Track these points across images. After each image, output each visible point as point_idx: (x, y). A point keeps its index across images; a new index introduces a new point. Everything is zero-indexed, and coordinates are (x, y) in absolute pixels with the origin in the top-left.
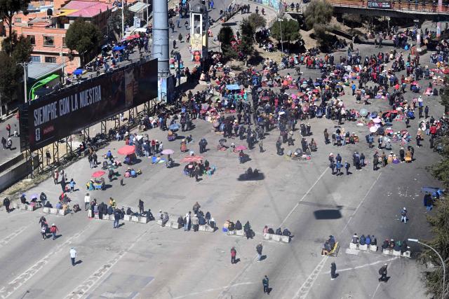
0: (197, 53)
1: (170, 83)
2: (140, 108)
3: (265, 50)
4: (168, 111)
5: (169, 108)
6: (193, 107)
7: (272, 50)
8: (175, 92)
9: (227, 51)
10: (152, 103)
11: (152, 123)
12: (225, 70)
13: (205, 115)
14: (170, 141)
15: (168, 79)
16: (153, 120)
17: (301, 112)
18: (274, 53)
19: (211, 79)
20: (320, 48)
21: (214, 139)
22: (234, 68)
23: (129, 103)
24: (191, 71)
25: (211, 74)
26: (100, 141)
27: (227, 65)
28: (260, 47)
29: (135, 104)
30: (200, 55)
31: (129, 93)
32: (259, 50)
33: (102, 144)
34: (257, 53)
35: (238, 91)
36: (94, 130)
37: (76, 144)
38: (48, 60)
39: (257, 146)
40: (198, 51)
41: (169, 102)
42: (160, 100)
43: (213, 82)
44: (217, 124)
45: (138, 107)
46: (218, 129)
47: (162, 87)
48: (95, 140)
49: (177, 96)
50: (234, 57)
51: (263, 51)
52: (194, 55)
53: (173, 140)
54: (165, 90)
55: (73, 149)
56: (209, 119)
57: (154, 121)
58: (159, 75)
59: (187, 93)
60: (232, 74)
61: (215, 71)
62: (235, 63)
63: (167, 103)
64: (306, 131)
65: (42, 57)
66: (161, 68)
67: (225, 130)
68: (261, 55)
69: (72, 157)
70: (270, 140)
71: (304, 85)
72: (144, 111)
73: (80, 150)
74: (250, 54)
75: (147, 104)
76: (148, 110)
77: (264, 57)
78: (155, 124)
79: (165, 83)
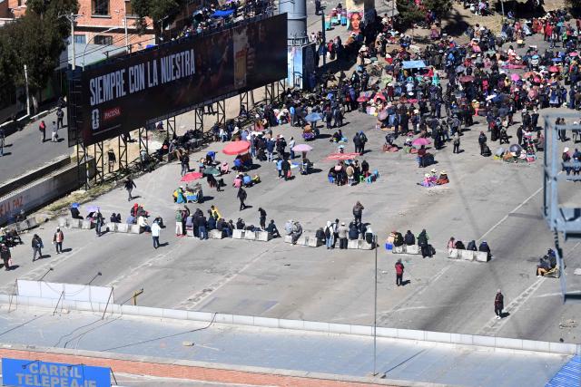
0: (356, 17)
1: (308, 57)
2: (259, 94)
3: (473, 12)
4: (304, 101)
5: (307, 96)
6: (345, 92)
7: (485, 13)
8: (314, 76)
9: (405, 10)
10: (278, 89)
11: (278, 117)
12: (402, 41)
13: (366, 105)
14: (308, 140)
15: (304, 50)
16: (279, 113)
17: (525, 99)
18: (489, 17)
19: (379, 56)
20: (571, 10)
21: (376, 138)
22: (418, 40)
23: (241, 83)
24: (344, 43)
25: (379, 47)
26: (193, 141)
27: (409, 34)
28: (466, 8)
29: (250, 86)
30: (360, 18)
31: (240, 71)
32: (463, 12)
33: (196, 145)
34: (458, 17)
35: (422, 71)
36: (184, 123)
37: (155, 145)
38: (98, 40)
39: (449, 146)
40: (358, 13)
41: (307, 88)
42: (291, 85)
43: (379, 60)
44: (383, 116)
45: (255, 91)
46: (386, 122)
47: (294, 62)
48: (186, 138)
49: (319, 80)
50: (419, 20)
51: (470, 14)
52: (351, 20)
53: (311, 139)
54: (300, 68)
55: (150, 153)
56: (372, 111)
57: (282, 114)
58: (289, 43)
59: (338, 75)
60: (415, 48)
61: (384, 43)
62: (420, 31)
63: (304, 90)
64: (530, 123)
65: (89, 36)
66: (292, 30)
67: (396, 124)
68: (466, 20)
70: (471, 137)
71: (534, 62)
72: (266, 100)
73: (161, 152)
74: (446, 18)
75: (270, 89)
76: (272, 99)
77: (471, 23)
78: (282, 118)
79: (300, 56)
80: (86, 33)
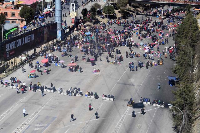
0: (73, 19)
1: (62, 32)
2: (50, 42)
4: (61, 44)
5: (62, 42)
6: (71, 42)
7: (103, 18)
8: (64, 36)
9: (85, 19)
10: (55, 40)
11: (55, 49)
12: (84, 26)
13: (77, 45)
14: (63, 56)
15: (61, 30)
16: (55, 47)
17: (116, 44)
19: (79, 30)
20: (123, 17)
21: (80, 55)
22: (88, 25)
23: (46, 41)
24: (71, 27)
25: (79, 28)
26: (33, 57)
27: (85, 24)
28: (98, 16)
29: (48, 41)
30: (74, 20)
31: (46, 37)
33: (34, 58)
34: (97, 19)
35: (90, 35)
36: (31, 52)
37: (24, 58)
38: (13, 22)
39: (98, 59)
41: (62, 40)
42: (58, 39)
43: (80, 31)
44: (82, 49)
45: (49, 42)
46: (82, 51)
47: (59, 34)
48: (32, 56)
49: (65, 38)
50: (88, 21)
51: (100, 19)
52: (72, 20)
53: (64, 56)
54: (60, 35)
55: (23, 60)
56: (78, 47)
57: (56, 48)
58: (58, 29)
59: (69, 36)
60: (88, 28)
62: (88, 23)
64: (119, 52)
65: (10, 21)
66: (58, 26)
67: (85, 52)
68: (99, 20)
69: (22, 63)
70: (104, 56)
71: (117, 33)
72: (52, 44)
73: (25, 60)
74: (94, 20)
75: (53, 41)
76: (54, 43)
78: (56, 49)
79: (60, 32)
80: (10, 20)
